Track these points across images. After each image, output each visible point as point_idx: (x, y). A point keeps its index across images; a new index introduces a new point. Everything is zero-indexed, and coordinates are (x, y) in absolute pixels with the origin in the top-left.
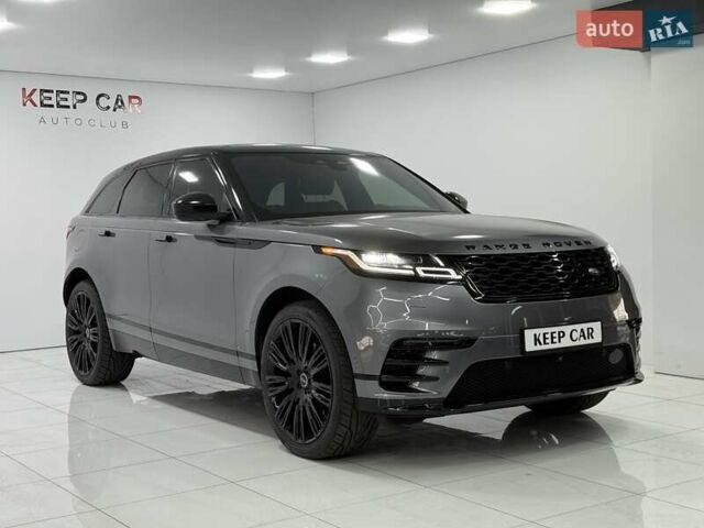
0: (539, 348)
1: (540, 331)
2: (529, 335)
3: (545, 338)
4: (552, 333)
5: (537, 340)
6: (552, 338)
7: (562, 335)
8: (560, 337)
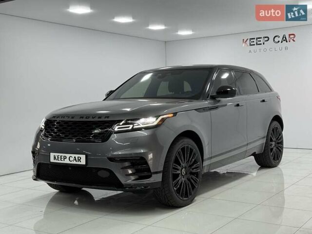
0: (55, 161)
1: (56, 154)
2: (52, 155)
3: (58, 158)
4: (61, 156)
5: (55, 158)
6: (61, 158)
7: (65, 158)
8: (64, 159)
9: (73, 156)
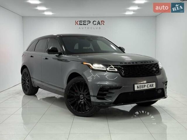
1: (139, 85)
2: (136, 86)
4: (142, 85)
7: (145, 86)
9: (149, 84)
